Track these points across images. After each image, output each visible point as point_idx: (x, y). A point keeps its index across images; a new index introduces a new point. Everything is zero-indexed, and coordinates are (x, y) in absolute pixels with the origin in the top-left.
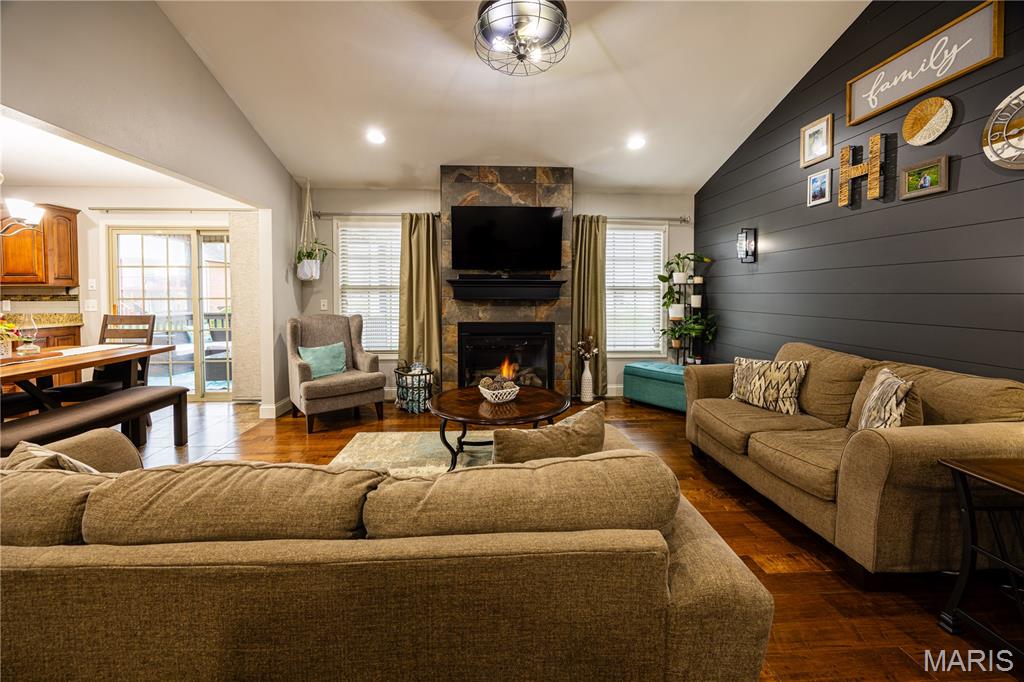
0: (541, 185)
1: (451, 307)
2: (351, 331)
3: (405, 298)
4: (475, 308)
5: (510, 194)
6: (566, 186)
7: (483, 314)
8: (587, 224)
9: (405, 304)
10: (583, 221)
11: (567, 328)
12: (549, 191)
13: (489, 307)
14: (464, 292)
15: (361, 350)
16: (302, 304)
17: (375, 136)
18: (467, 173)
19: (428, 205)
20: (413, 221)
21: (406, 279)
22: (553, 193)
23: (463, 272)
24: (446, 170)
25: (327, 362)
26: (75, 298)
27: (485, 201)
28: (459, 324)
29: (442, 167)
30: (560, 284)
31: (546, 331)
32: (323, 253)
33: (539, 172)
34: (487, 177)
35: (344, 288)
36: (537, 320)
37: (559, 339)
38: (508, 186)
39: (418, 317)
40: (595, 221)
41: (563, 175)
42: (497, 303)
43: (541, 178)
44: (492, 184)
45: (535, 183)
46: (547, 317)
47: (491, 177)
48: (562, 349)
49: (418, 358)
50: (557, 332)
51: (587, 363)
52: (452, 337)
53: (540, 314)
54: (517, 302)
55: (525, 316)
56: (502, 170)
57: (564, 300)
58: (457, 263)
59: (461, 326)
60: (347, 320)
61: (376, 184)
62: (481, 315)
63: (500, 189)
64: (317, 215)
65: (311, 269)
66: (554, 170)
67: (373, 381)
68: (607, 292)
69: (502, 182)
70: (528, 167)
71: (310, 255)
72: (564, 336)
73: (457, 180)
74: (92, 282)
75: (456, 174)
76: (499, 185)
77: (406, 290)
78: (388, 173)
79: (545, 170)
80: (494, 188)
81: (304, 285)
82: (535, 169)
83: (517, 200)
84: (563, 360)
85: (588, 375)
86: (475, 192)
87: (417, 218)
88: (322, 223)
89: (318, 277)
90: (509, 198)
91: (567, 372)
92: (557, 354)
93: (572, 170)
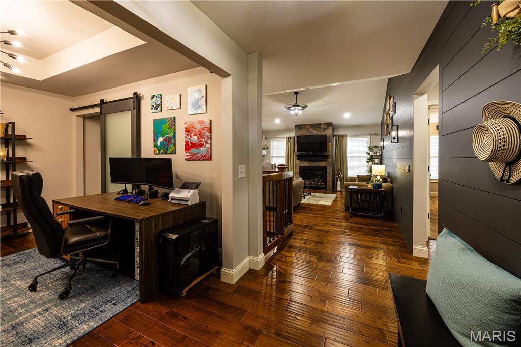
1: (298, 162)
2: (273, 167)
3: (287, 159)
4: (304, 162)
5: (313, 131)
6: (330, 128)
7: (306, 164)
8: (340, 137)
9: (287, 161)
11: (331, 168)
12: (325, 129)
13: (307, 162)
14: (300, 158)
16: (263, 161)
17: (278, 121)
18: (301, 126)
19: (292, 134)
20: (289, 139)
21: (287, 155)
23: (300, 153)
24: (296, 126)
27: (306, 134)
29: (295, 125)
30: (328, 156)
31: (324, 169)
32: (267, 148)
35: (272, 157)
36: (321, 166)
38: (313, 129)
39: (290, 164)
40: (342, 136)
41: (329, 124)
42: (310, 161)
43: (323, 126)
44: (308, 129)
45: (321, 127)
46: (324, 165)
47: (308, 127)
48: (329, 174)
50: (327, 169)
51: (339, 179)
52: (298, 170)
53: (322, 164)
54: (315, 161)
55: (318, 165)
56: (311, 124)
57: (330, 160)
58: (298, 151)
59: (300, 167)
60: (272, 165)
61: (280, 130)
63: (310, 130)
64: (266, 138)
65: (264, 152)
66: (326, 123)
68: (347, 158)
69: (311, 128)
70: (318, 123)
71: (264, 149)
72: (329, 170)
73: (299, 128)
75: (299, 127)
78: (283, 127)
79: (323, 123)
81: (263, 156)
82: (320, 123)
83: (315, 133)
84: (329, 177)
85: (339, 183)
86: (304, 131)
87: (290, 138)
88: (267, 140)
89: (266, 154)
90: (313, 132)
91: (331, 181)
92: (328, 176)
93: (332, 123)
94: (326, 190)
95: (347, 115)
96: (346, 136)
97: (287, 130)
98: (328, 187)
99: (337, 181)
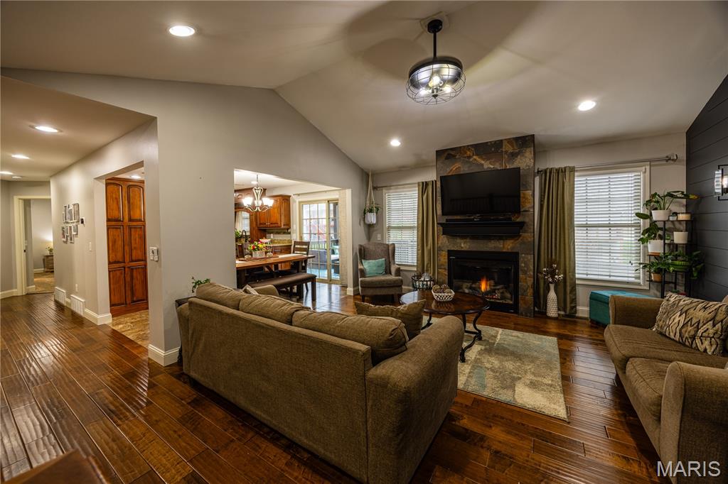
0: (506, 152)
1: (444, 241)
2: (389, 252)
3: (420, 234)
4: (459, 240)
5: (483, 162)
6: (528, 150)
7: (464, 245)
8: (554, 175)
9: (420, 237)
10: (550, 173)
11: (530, 257)
12: (513, 155)
13: (468, 240)
14: (448, 230)
15: (394, 263)
16: (369, 237)
17: (395, 143)
18: (452, 153)
19: (431, 176)
20: (424, 186)
21: (420, 222)
22: (517, 157)
23: (450, 217)
24: (439, 153)
25: (375, 268)
26: (290, 233)
27: (465, 169)
28: (448, 251)
29: (437, 151)
30: (522, 224)
31: (513, 258)
32: (378, 209)
33: (505, 143)
34: (466, 153)
35: (390, 228)
36: (504, 251)
37: (523, 265)
38: (481, 158)
39: (427, 245)
40: (561, 172)
41: (525, 141)
42: (474, 237)
43: (508, 148)
44: (469, 157)
45: (502, 151)
46: (513, 248)
47: (468, 153)
48: (525, 273)
49: (427, 271)
50: (521, 260)
51: (552, 286)
52: (444, 259)
53: (508, 246)
54: (488, 237)
55: (495, 247)
56: (477, 147)
57: (527, 236)
58: (443, 214)
59: (450, 253)
60: (388, 245)
61: (403, 167)
62: (462, 245)
63: (475, 159)
64: (375, 188)
65: (372, 218)
66: (517, 139)
67: (395, 281)
68: (576, 228)
69: (477, 155)
70: (495, 141)
71: (371, 211)
72: (527, 262)
73: (447, 158)
74: (294, 226)
75: (446, 155)
76: (475, 157)
77: (420, 229)
78: (409, 160)
79: (509, 141)
80: (471, 160)
81: (370, 226)
82: (502, 141)
83: (487, 165)
84: (526, 281)
85: (552, 295)
86: (458, 165)
87: (427, 184)
88: (378, 192)
89: (375, 222)
90: (482, 165)
91: (530, 291)
92: (521, 276)
93: (533, 136)
94: (516, 312)
95: (587, 105)
96: (573, 170)
97: (420, 166)
98: (522, 306)
99: (548, 290)
